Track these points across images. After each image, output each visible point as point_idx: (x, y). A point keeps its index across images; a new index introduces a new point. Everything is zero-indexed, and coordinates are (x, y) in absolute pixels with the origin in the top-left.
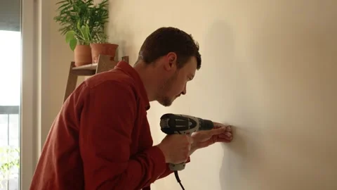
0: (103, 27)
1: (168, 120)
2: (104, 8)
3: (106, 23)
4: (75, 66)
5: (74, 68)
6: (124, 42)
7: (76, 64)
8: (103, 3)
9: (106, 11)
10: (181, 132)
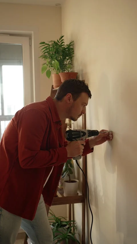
0: (72, 60)
1: (68, 133)
2: (71, 47)
3: (73, 57)
4: (53, 88)
5: (54, 90)
6: (82, 70)
7: (54, 87)
8: (70, 43)
9: (72, 49)
10: (76, 139)
